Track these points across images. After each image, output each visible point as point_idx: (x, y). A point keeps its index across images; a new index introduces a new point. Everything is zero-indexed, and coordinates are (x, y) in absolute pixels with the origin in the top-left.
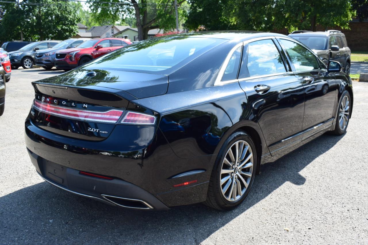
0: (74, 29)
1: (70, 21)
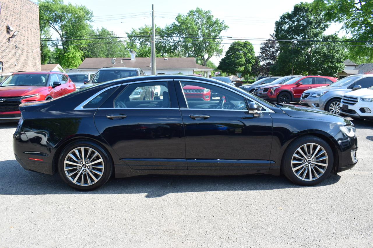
0: (339, 66)
1: (336, 59)
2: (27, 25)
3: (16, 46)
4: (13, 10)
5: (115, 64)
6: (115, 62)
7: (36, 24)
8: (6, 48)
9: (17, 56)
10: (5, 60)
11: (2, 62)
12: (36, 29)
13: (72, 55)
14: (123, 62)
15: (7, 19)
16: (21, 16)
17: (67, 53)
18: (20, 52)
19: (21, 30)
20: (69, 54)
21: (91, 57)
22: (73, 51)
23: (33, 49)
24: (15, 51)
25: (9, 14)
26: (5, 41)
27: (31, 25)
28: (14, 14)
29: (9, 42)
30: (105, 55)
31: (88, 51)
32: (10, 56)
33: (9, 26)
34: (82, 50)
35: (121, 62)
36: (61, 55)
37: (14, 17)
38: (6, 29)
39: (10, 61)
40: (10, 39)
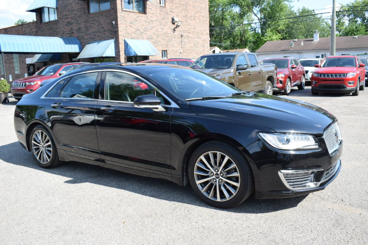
2: (195, 15)
3: (181, 35)
4: (179, 3)
5: (293, 46)
6: (293, 44)
7: (205, 13)
8: (171, 38)
9: (183, 44)
10: (170, 49)
11: (167, 51)
12: (205, 17)
13: (269, 38)
14: (303, 43)
15: (173, 11)
16: (188, 6)
17: (264, 37)
18: (187, 41)
19: (187, 20)
20: (266, 37)
21: (288, 39)
22: (270, 34)
23: (201, 36)
24: (180, 40)
25: (174, 6)
26: (170, 31)
27: (200, 14)
28: (180, 6)
29: (174, 32)
30: (304, 36)
31: (286, 33)
32: (175, 44)
33: (174, 18)
34: (280, 33)
35: (301, 44)
36: (259, 39)
37: (181, 8)
38: (171, 21)
39: (175, 49)
40: (176, 29)
